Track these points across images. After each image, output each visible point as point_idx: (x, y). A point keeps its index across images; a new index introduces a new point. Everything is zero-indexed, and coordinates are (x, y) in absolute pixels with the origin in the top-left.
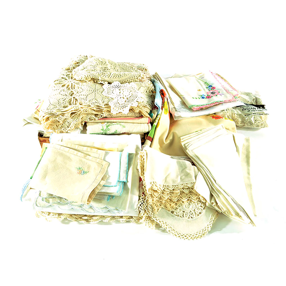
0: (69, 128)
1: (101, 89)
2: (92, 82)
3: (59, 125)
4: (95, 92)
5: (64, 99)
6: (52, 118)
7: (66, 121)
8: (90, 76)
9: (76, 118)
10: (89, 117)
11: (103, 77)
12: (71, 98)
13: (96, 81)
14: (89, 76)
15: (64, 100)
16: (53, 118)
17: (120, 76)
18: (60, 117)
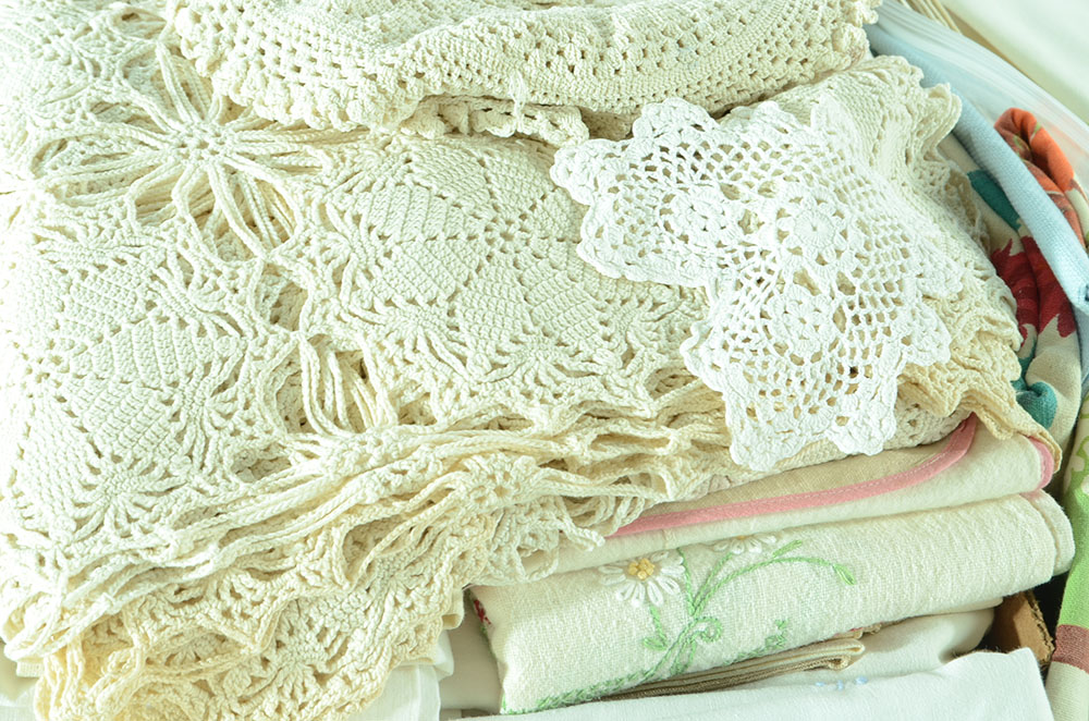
0: (335, 684)
1: (549, 203)
2: (429, 134)
3: (221, 677)
4: (509, 246)
5: (218, 375)
6: (153, 616)
7: (302, 624)
8: (419, 75)
9: (401, 576)
10: (517, 542)
11: (549, 75)
12: (286, 350)
13: (463, 122)
14: (412, 81)
15: (223, 387)
16: (164, 620)
17: (691, 44)
18: (237, 596)
